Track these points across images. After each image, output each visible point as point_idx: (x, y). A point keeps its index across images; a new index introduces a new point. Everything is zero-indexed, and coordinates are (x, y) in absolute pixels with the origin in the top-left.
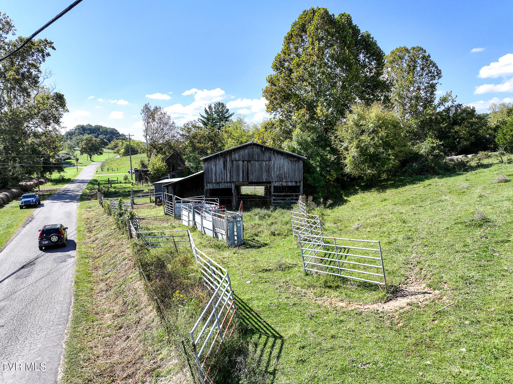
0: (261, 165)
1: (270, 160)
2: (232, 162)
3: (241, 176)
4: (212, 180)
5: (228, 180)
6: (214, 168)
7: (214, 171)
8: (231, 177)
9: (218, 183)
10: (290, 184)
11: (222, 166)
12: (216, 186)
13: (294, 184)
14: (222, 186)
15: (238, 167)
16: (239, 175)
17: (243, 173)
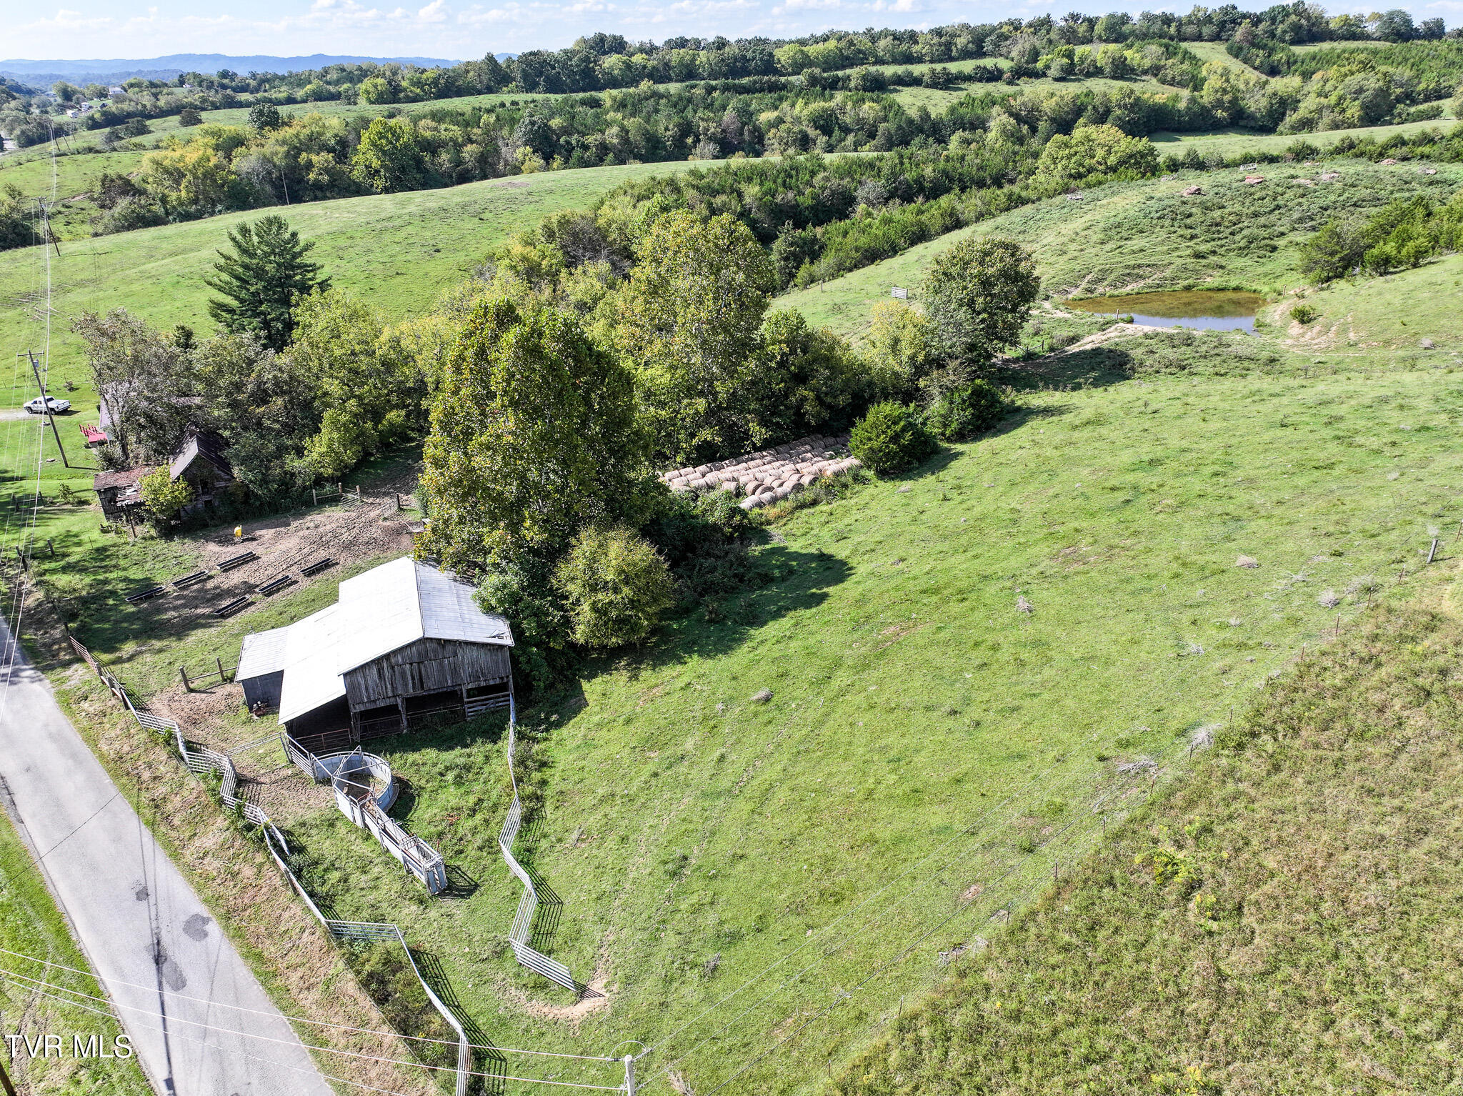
0: (441, 665)
1: (455, 654)
2: (393, 668)
3: (410, 685)
4: (362, 699)
5: (390, 694)
6: (363, 682)
7: (363, 687)
8: (394, 689)
9: (374, 701)
10: (492, 682)
11: (376, 676)
12: (370, 707)
13: (498, 681)
14: (381, 704)
15: (403, 673)
16: (407, 685)
17: (413, 679)
